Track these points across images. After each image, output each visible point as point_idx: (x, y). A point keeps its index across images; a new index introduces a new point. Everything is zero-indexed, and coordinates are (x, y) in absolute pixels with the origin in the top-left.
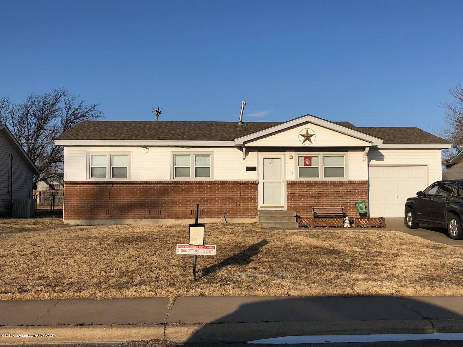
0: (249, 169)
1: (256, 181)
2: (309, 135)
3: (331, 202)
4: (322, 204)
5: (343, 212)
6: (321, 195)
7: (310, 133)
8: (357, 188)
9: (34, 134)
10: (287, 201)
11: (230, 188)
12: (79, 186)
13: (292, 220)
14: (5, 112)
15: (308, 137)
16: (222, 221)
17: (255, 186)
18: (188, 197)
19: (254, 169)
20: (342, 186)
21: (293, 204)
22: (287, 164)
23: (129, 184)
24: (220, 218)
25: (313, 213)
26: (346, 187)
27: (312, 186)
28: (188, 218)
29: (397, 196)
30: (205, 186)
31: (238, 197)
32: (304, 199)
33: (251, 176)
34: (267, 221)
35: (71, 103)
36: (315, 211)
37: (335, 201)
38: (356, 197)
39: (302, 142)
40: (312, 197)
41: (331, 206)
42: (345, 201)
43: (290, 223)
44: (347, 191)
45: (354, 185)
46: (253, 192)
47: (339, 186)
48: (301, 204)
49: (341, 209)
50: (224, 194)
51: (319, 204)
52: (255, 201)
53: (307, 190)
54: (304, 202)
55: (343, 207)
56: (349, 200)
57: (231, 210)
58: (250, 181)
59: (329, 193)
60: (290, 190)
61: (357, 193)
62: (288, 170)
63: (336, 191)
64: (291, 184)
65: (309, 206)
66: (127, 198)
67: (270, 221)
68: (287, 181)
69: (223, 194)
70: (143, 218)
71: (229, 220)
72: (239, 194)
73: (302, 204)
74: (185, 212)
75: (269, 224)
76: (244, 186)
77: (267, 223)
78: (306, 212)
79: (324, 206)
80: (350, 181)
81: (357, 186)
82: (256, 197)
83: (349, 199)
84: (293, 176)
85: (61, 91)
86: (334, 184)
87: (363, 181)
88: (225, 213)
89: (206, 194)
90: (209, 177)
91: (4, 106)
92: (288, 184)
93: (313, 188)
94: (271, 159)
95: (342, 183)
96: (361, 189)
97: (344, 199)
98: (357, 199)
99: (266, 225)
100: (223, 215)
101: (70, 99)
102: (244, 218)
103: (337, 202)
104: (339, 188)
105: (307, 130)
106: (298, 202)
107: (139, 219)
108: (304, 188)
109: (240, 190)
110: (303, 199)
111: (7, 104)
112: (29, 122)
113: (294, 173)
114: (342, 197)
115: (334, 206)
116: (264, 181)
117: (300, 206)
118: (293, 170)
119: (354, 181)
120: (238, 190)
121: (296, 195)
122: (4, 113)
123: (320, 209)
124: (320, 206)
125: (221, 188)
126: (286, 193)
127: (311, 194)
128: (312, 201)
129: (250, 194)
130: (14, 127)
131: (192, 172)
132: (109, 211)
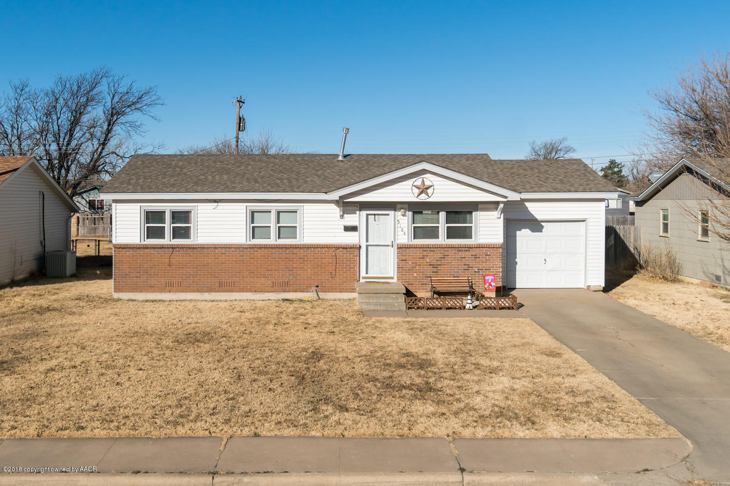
0: (348, 229)
1: (356, 245)
2: (425, 187)
3: (454, 272)
4: (443, 274)
5: (469, 284)
6: (442, 263)
7: (427, 183)
8: (489, 254)
9: (67, 132)
10: (398, 270)
11: (323, 254)
12: (132, 251)
13: (400, 299)
14: (25, 101)
15: (424, 190)
16: (312, 295)
17: (355, 251)
18: (269, 266)
19: (354, 229)
20: (470, 251)
21: (404, 275)
22: (397, 222)
23: (194, 248)
24: (310, 292)
25: (430, 286)
26: (474, 252)
27: (430, 251)
28: (269, 292)
29: (545, 260)
30: (291, 251)
31: (333, 266)
32: (419, 267)
33: (351, 239)
34: (368, 301)
35: (116, 85)
36: (432, 284)
37: (460, 270)
38: (487, 265)
39: (416, 195)
40: (430, 265)
41: (454, 277)
42: (472, 270)
43: (396, 304)
44: (476, 257)
45: (484, 249)
46: (352, 258)
47: (465, 251)
48: (415, 274)
49: (467, 281)
50: (315, 261)
51: (438, 275)
52: (356, 270)
53: (423, 256)
54: (419, 272)
55: (470, 278)
56: (478, 270)
57: (324, 282)
58: (349, 245)
59: (453, 260)
60: (402, 256)
61: (488, 260)
62: (400, 229)
63: (461, 258)
64: (401, 248)
65: (426, 277)
66: (191, 265)
67: (371, 301)
68: (398, 245)
69: (313, 261)
70: (211, 292)
71: (322, 295)
72: (334, 261)
73: (417, 274)
74: (265, 284)
75: (369, 306)
76: (341, 251)
77: (367, 305)
78: (422, 284)
79: (445, 277)
80: (479, 245)
81: (489, 251)
82: (356, 266)
83: (477, 267)
84: (405, 238)
85: (103, 71)
86: (459, 248)
87: (496, 245)
88: (317, 286)
89: (291, 261)
90: (296, 238)
91: (23, 93)
92: (398, 248)
93: (431, 253)
94: (376, 216)
95: (469, 248)
96: (494, 255)
97: (471, 267)
98: (489, 267)
99: (366, 306)
100: (314, 289)
101: (116, 78)
102: (341, 292)
103: (462, 272)
104: (464, 253)
105: (423, 179)
106: (412, 272)
107: (207, 292)
108: (419, 253)
109: (336, 256)
110: (417, 268)
111: (27, 89)
112: (59, 116)
113: (406, 233)
114: (469, 265)
115: (458, 277)
116: (367, 244)
117: (413, 277)
118: (406, 230)
119: (484, 245)
120: (334, 256)
121: (408, 263)
122: (23, 103)
123: (439, 281)
124: (440, 277)
125: (311, 253)
126: (396, 260)
127: (428, 261)
128: (429, 270)
129: (349, 261)
130: (38, 120)
131: (273, 232)
132: (170, 282)
